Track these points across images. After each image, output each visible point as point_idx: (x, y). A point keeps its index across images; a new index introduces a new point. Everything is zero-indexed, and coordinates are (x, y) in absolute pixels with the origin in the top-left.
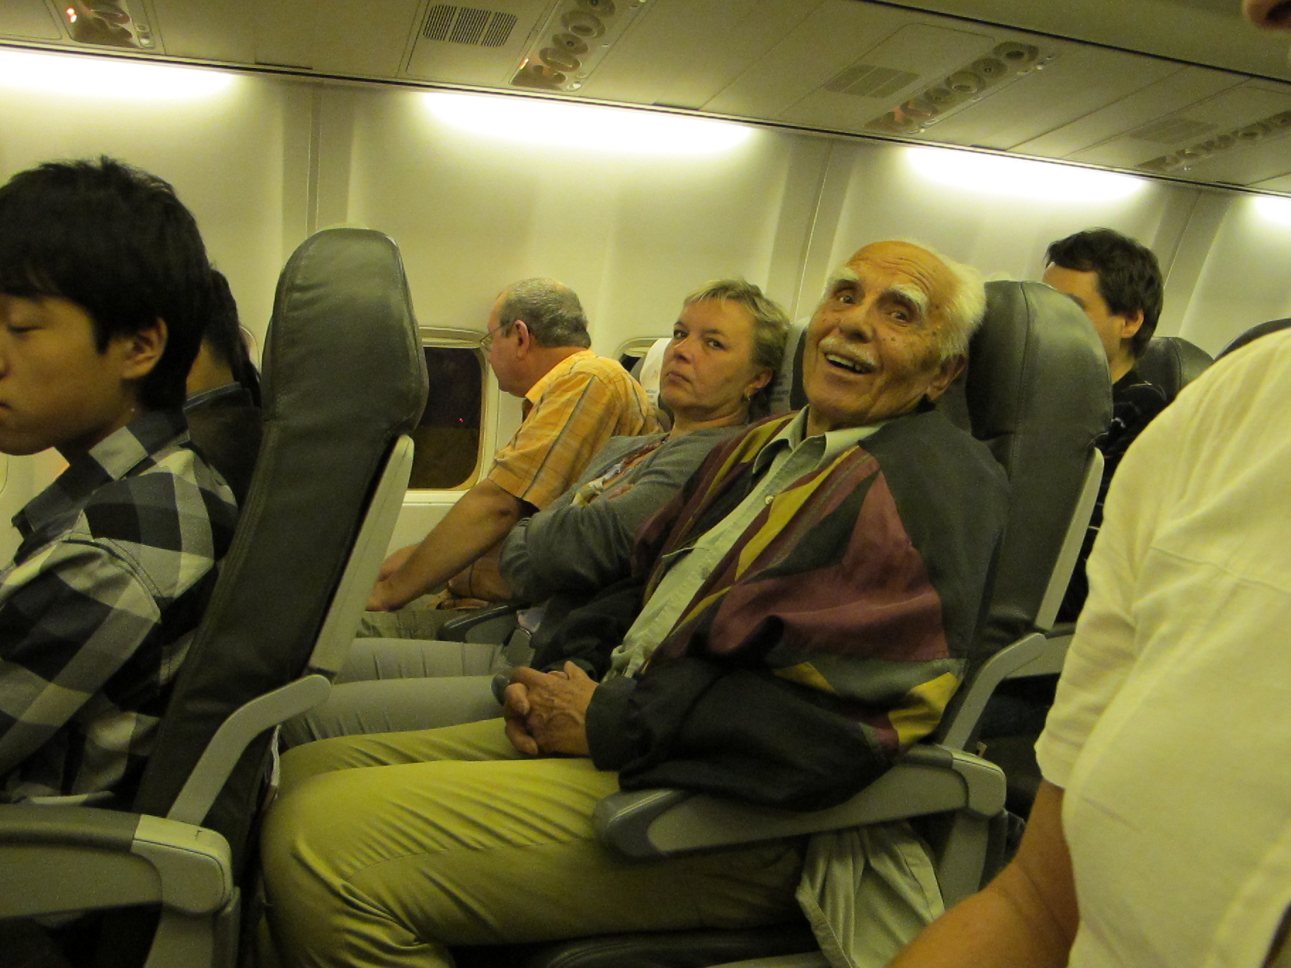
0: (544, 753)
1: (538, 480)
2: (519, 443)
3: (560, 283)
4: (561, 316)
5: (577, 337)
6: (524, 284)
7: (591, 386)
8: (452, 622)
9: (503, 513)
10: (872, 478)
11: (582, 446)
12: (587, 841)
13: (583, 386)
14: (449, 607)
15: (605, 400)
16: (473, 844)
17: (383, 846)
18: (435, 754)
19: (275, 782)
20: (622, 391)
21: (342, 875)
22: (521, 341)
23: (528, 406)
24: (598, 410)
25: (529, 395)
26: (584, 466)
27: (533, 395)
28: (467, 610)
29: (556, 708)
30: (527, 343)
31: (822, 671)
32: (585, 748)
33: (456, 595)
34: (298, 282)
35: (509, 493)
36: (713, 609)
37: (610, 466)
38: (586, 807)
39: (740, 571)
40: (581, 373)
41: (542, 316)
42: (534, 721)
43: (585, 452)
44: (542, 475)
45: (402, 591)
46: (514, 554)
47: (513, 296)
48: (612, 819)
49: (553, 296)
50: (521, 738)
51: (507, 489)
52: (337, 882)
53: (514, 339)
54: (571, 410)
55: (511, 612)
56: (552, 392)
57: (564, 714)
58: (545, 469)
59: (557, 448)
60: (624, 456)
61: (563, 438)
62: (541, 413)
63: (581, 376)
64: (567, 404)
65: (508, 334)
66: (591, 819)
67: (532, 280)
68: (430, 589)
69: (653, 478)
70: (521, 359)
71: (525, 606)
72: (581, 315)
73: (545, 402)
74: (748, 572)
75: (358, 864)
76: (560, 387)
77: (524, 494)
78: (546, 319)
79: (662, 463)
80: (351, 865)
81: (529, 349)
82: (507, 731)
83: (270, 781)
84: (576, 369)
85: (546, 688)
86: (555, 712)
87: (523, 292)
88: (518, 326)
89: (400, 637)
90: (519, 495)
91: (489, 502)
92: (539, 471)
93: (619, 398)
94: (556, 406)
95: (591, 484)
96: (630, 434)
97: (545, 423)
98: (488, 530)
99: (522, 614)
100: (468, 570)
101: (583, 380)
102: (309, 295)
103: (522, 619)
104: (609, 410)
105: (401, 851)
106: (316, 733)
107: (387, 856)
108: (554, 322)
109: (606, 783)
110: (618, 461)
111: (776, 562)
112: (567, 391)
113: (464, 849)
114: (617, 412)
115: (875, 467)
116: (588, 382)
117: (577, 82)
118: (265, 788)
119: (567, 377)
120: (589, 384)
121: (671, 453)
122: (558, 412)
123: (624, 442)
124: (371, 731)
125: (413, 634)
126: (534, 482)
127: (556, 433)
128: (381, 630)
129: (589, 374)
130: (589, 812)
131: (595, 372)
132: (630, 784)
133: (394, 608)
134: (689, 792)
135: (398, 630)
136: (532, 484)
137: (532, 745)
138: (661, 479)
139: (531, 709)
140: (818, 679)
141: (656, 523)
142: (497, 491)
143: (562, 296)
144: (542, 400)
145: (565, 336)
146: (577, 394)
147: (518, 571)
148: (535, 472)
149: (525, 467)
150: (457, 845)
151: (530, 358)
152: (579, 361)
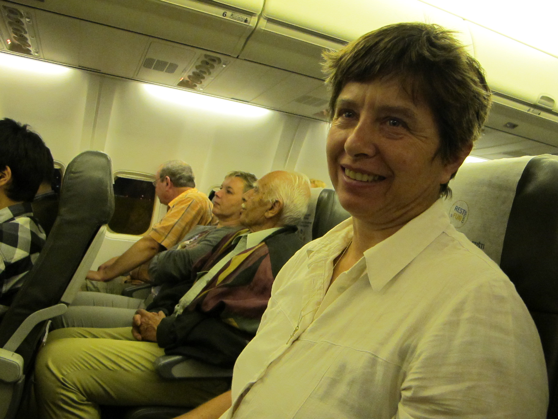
0: (144, 340)
1: (167, 237)
2: (162, 222)
3: (184, 162)
4: (183, 175)
5: (190, 184)
6: (170, 162)
7: (192, 204)
8: (128, 289)
9: (153, 249)
10: (265, 256)
11: (186, 225)
12: (152, 371)
13: (189, 203)
14: (129, 282)
15: (197, 209)
16: (111, 368)
17: (79, 366)
18: (106, 336)
19: (45, 340)
20: (204, 206)
21: (63, 374)
22: (167, 184)
23: (169, 208)
24: (194, 213)
25: (169, 204)
26: (186, 233)
27: (171, 204)
28: (135, 285)
29: (150, 324)
30: (169, 184)
31: (236, 322)
32: (155, 339)
33: (133, 278)
34: (73, 170)
35: (156, 241)
36: (205, 296)
37: (194, 236)
38: (153, 359)
39: (218, 283)
40: (189, 198)
41: (177, 175)
42: (142, 328)
43: (187, 228)
44: (169, 235)
45: (111, 274)
46: (154, 266)
47: (165, 167)
48: (160, 364)
49: (181, 167)
50: (136, 334)
51: (155, 239)
52: (60, 376)
53: (165, 183)
54: (183, 212)
55: (150, 287)
56: (177, 204)
57: (151, 327)
58: (171, 233)
59: (176, 226)
60: (199, 233)
61: (179, 222)
62: (172, 212)
63: (189, 199)
64: (183, 209)
65: (162, 181)
66: (153, 363)
67: (173, 161)
68: (123, 274)
69: (206, 242)
70: (167, 191)
71: (155, 285)
72: (192, 175)
73: (174, 207)
74: (220, 284)
75: (68, 371)
76: (181, 202)
77: (162, 242)
78: (178, 176)
79: (210, 237)
80: (67, 371)
81: (170, 188)
82: (132, 331)
83: (43, 339)
84: (187, 196)
85: (148, 317)
86: (149, 326)
87: (170, 166)
88: (167, 179)
89: (107, 293)
90: (159, 242)
91: (148, 244)
92: (169, 233)
93: (203, 209)
94: (178, 209)
95: (185, 242)
96: (205, 225)
97: (173, 216)
98: (146, 254)
99: (154, 288)
100: (138, 269)
101: (189, 201)
102: (77, 175)
103: (153, 290)
104: (198, 213)
105: (84, 367)
106: (65, 325)
107: (79, 368)
108: (181, 178)
109: (160, 352)
110: (197, 235)
111: (229, 282)
112: (182, 204)
113: (107, 369)
114: (201, 214)
115: (267, 252)
116: (191, 202)
117: (201, 88)
118: (40, 342)
119: (184, 199)
120: (192, 202)
121: (213, 234)
122: (178, 212)
123: (201, 227)
124: (86, 327)
125: (112, 292)
126: (166, 238)
127: (176, 220)
128: (100, 289)
129: (192, 199)
130: (153, 361)
131: (194, 198)
132: (168, 353)
133: (106, 281)
134: (187, 357)
135: (106, 289)
136: (165, 239)
137: (140, 337)
138: (208, 243)
139: (141, 324)
140: (235, 324)
141: (201, 261)
142: (152, 240)
143: (184, 168)
144: (173, 207)
145: (185, 183)
146: (186, 206)
147: (154, 272)
148: (166, 234)
149: (163, 232)
150: (105, 368)
151: (171, 191)
152: (189, 193)
